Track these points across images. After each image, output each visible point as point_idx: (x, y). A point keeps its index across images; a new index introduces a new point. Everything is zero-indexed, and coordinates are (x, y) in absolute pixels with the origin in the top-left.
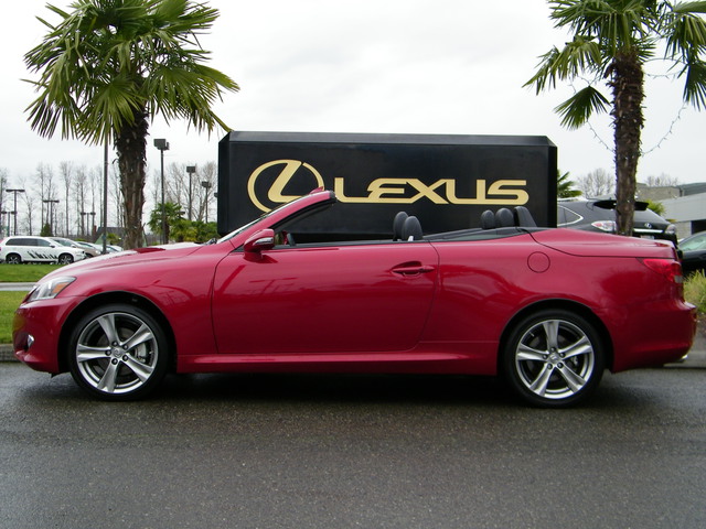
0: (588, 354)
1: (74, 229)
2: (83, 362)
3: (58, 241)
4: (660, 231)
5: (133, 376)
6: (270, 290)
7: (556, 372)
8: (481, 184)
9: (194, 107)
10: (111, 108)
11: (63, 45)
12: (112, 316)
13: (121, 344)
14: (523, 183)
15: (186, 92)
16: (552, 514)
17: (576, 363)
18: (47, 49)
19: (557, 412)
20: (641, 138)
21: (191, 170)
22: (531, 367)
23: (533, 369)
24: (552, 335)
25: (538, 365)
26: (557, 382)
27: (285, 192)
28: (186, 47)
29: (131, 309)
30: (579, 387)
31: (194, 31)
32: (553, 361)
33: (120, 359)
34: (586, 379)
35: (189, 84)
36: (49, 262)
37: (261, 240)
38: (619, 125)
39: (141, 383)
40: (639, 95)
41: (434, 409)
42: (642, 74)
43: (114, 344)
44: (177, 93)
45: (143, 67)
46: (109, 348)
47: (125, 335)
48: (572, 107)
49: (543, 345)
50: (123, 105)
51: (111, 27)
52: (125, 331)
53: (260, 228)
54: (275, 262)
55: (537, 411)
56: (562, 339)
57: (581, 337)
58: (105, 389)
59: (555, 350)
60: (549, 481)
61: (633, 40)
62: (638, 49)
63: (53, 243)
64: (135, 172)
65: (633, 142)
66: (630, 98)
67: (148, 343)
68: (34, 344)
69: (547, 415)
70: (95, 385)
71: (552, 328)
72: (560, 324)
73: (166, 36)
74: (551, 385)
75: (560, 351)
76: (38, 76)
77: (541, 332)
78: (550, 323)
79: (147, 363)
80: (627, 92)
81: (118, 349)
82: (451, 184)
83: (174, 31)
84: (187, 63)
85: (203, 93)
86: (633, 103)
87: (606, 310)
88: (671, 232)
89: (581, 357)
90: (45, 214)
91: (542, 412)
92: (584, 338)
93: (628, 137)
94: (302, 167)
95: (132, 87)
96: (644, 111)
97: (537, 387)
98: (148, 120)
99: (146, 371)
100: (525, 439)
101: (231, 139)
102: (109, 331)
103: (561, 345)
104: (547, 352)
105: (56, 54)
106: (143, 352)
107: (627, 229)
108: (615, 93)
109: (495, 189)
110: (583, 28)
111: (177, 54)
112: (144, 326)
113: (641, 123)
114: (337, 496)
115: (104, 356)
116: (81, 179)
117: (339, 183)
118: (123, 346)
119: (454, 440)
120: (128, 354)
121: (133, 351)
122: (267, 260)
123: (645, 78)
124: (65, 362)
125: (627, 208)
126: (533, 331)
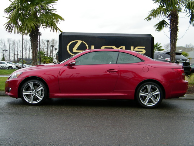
0: (159, 94)
1: (12, 59)
2: (24, 95)
3: (8, 63)
4: (185, 61)
5: (38, 99)
6: (72, 77)
7: (150, 99)
8: (132, 48)
9: (52, 25)
10: (29, 26)
11: (15, 7)
12: (32, 83)
13: (35, 90)
14: (144, 47)
15: (50, 21)
16: (145, 131)
17: (155, 96)
18: (11, 8)
19: (150, 109)
20: (178, 35)
21: (48, 41)
22: (143, 97)
23: (144, 98)
24: (149, 89)
25: (145, 97)
26: (150, 101)
27: (77, 49)
28: (50, 8)
29: (37, 81)
30: (156, 103)
31: (52, 3)
32: (149, 96)
33: (34, 94)
34: (158, 101)
35: (51, 19)
36: (5, 69)
37: (72, 63)
38: (171, 31)
39: (40, 101)
40: (177, 23)
41: (117, 108)
42: (178, 17)
43: (33, 90)
44: (47, 21)
45: (38, 14)
46: (31, 91)
47: (35, 88)
48: (158, 26)
49: (147, 92)
50: (32, 25)
51: (29, 2)
52: (36, 87)
53: (72, 60)
54: (76, 69)
55: (145, 109)
56: (152, 90)
57: (157, 90)
58: (30, 102)
59: (150, 93)
60: (145, 125)
61: (176, 7)
62: (177, 9)
63: (6, 63)
64: (35, 43)
65: (175, 36)
66: (175, 24)
67: (42, 90)
68: (11, 90)
69: (147, 110)
70: (28, 101)
71: (149, 87)
72: (151, 86)
73: (44, 5)
74: (148, 102)
75: (151, 93)
76: (8, 16)
77: (146, 88)
78: (149, 86)
79: (41, 95)
80: (174, 22)
81: (34, 92)
82: (124, 47)
83: (46, 3)
84: (50, 13)
85: (54, 21)
86: (175, 25)
87: (164, 82)
88: (188, 62)
89: (157, 95)
90: (3, 54)
91: (146, 109)
92: (158, 90)
93: (174, 35)
94: (82, 42)
95: (35, 20)
96: (178, 27)
97: (145, 103)
98: (39, 28)
99: (41, 98)
100: (141, 115)
101: (62, 34)
102: (31, 87)
103: (152, 92)
104: (148, 94)
105: (13, 9)
106: (40, 92)
107: (173, 61)
108: (170, 22)
109: (136, 49)
110: (162, 4)
111: (47, 10)
112: (41, 85)
113: (178, 31)
114: (92, 127)
115: (30, 93)
116: (14, 44)
117: (93, 47)
118: (35, 91)
119: (122, 115)
120: (36, 93)
121: (38, 92)
122: (73, 68)
123: (179, 18)
124: (20, 95)
125: (173, 55)
126: (144, 88)
